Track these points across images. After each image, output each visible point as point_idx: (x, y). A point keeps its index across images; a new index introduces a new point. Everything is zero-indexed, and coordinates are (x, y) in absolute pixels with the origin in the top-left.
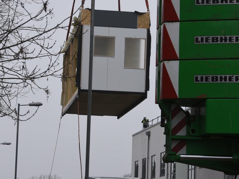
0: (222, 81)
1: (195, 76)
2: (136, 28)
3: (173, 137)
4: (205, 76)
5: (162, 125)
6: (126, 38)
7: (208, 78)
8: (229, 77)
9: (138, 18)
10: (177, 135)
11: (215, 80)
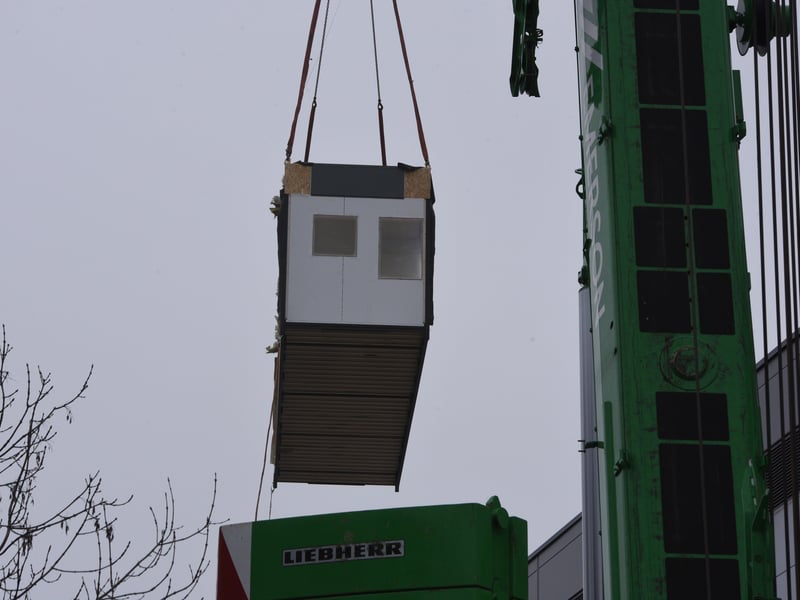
2: (403, 198)
6: (380, 218)
9: (405, 179)
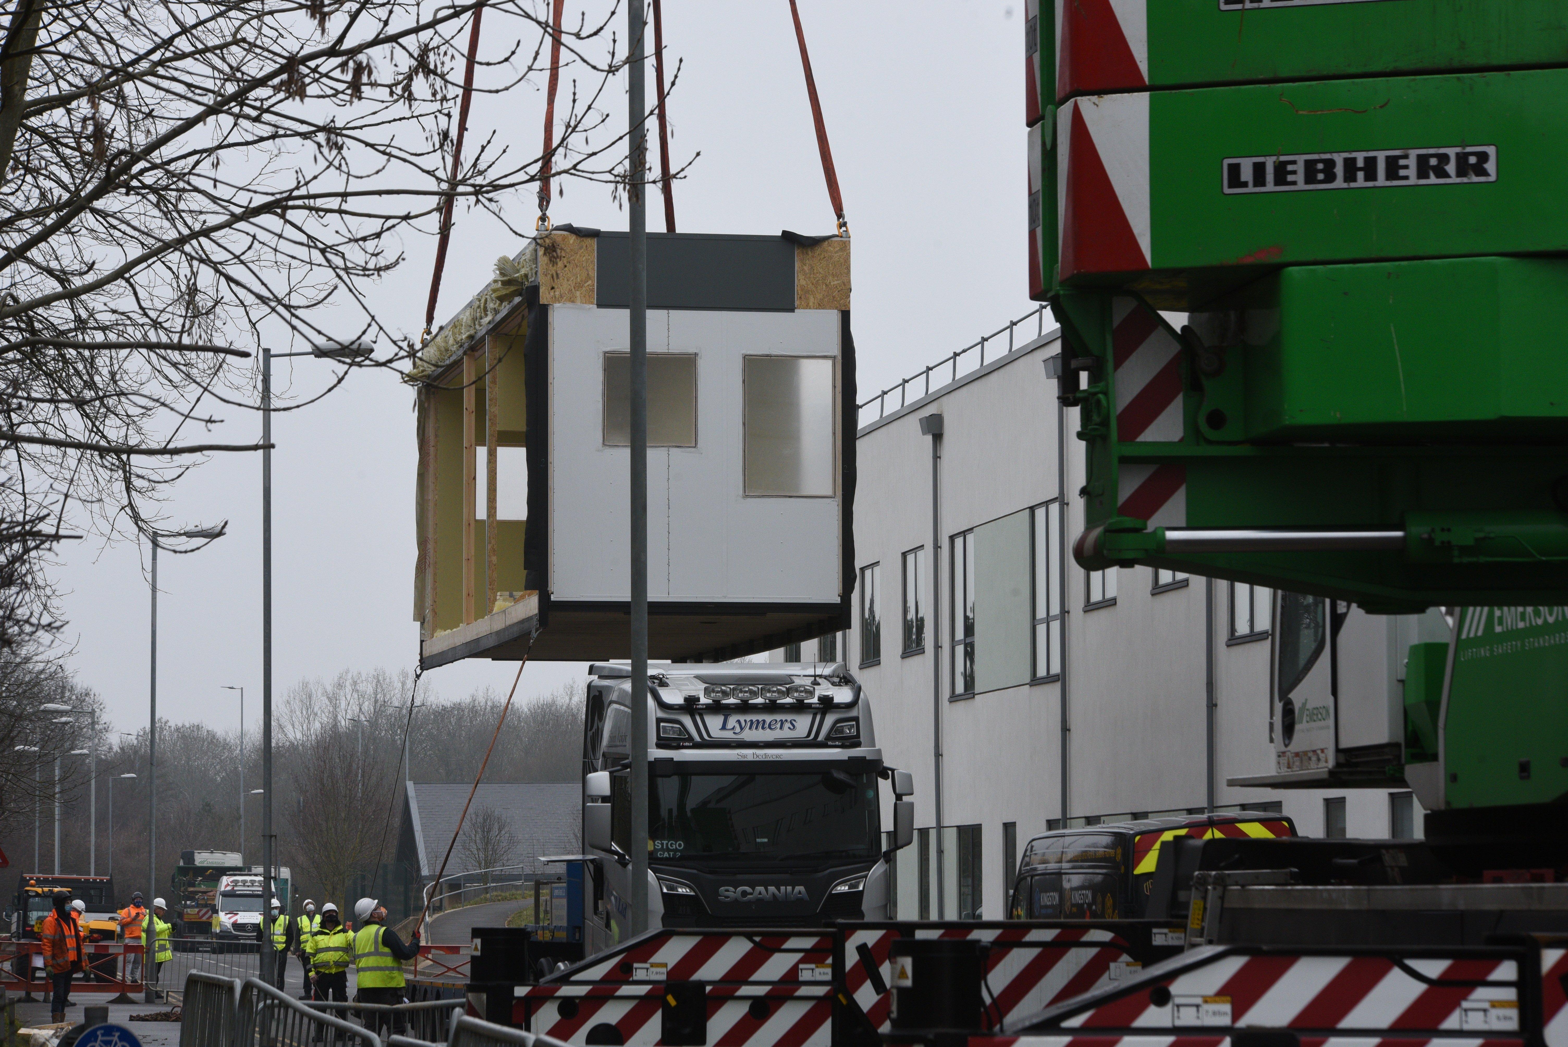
0: (1354, 180)
1: (1226, 162)
2: (792, 310)
3: (1128, 450)
4: (1274, 158)
5: (1071, 396)
6: (745, 357)
7: (1290, 168)
8: (1388, 158)
9: (797, 265)
10: (1141, 438)
11: (1321, 176)
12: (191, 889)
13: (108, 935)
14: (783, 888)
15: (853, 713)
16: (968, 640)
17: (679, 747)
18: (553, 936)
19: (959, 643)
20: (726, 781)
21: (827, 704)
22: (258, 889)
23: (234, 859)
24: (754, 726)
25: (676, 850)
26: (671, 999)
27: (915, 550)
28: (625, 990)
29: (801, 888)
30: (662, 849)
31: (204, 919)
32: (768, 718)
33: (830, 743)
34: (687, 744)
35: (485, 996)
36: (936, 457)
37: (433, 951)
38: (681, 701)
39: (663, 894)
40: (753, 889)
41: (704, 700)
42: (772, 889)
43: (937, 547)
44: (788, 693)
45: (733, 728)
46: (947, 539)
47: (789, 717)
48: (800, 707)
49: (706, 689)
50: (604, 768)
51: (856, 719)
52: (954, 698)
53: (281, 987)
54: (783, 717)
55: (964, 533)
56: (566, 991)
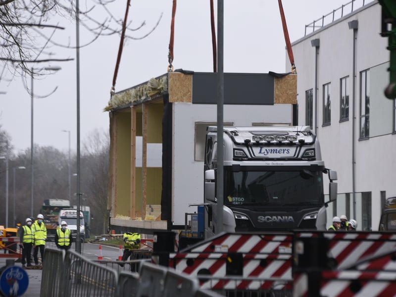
2: (273, 104)
9: (275, 85)
12: (48, 215)
13: (14, 234)
14: (284, 217)
15: (313, 147)
16: (367, 115)
17: (242, 160)
18: (192, 236)
19: (363, 116)
20: (263, 173)
21: (302, 143)
22: (75, 215)
23: (66, 203)
24: (273, 152)
25: (241, 201)
26: (230, 260)
27: (346, 77)
28: (212, 255)
29: (291, 217)
30: (235, 201)
31: (54, 228)
32: (278, 149)
33: (303, 159)
34: (245, 159)
35: (158, 258)
36: (355, 38)
37: (147, 241)
38: (243, 142)
39: (236, 219)
40: (272, 217)
41: (252, 141)
42: (279, 217)
43: (354, 76)
44: (286, 138)
45: (264, 153)
46: (359, 73)
47: (287, 148)
48: (291, 144)
49: (253, 137)
50: (213, 168)
51: (314, 149)
52: (361, 139)
53: (80, 253)
54: (284, 148)
55: (366, 71)
56: (189, 256)
